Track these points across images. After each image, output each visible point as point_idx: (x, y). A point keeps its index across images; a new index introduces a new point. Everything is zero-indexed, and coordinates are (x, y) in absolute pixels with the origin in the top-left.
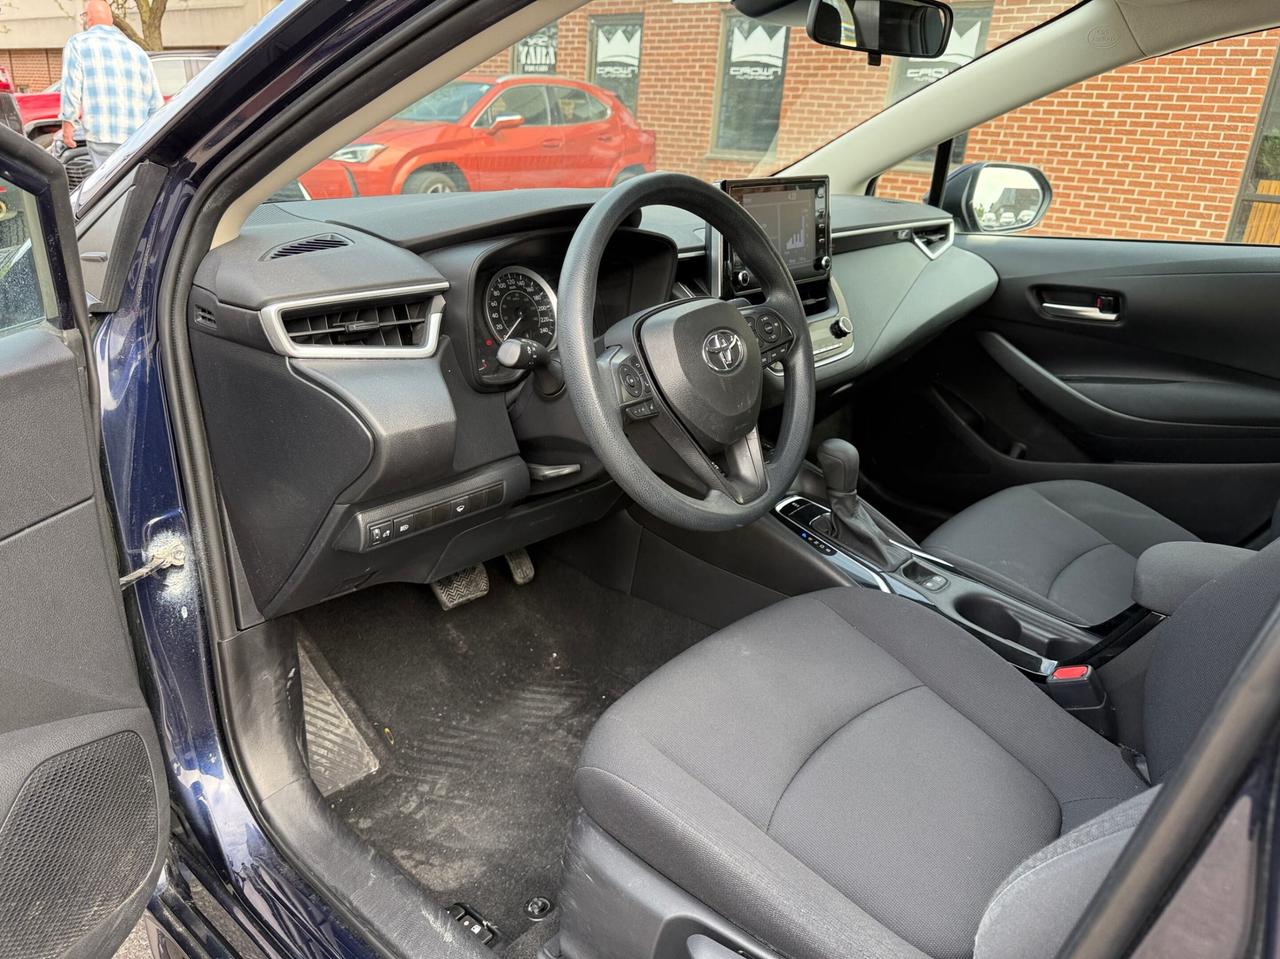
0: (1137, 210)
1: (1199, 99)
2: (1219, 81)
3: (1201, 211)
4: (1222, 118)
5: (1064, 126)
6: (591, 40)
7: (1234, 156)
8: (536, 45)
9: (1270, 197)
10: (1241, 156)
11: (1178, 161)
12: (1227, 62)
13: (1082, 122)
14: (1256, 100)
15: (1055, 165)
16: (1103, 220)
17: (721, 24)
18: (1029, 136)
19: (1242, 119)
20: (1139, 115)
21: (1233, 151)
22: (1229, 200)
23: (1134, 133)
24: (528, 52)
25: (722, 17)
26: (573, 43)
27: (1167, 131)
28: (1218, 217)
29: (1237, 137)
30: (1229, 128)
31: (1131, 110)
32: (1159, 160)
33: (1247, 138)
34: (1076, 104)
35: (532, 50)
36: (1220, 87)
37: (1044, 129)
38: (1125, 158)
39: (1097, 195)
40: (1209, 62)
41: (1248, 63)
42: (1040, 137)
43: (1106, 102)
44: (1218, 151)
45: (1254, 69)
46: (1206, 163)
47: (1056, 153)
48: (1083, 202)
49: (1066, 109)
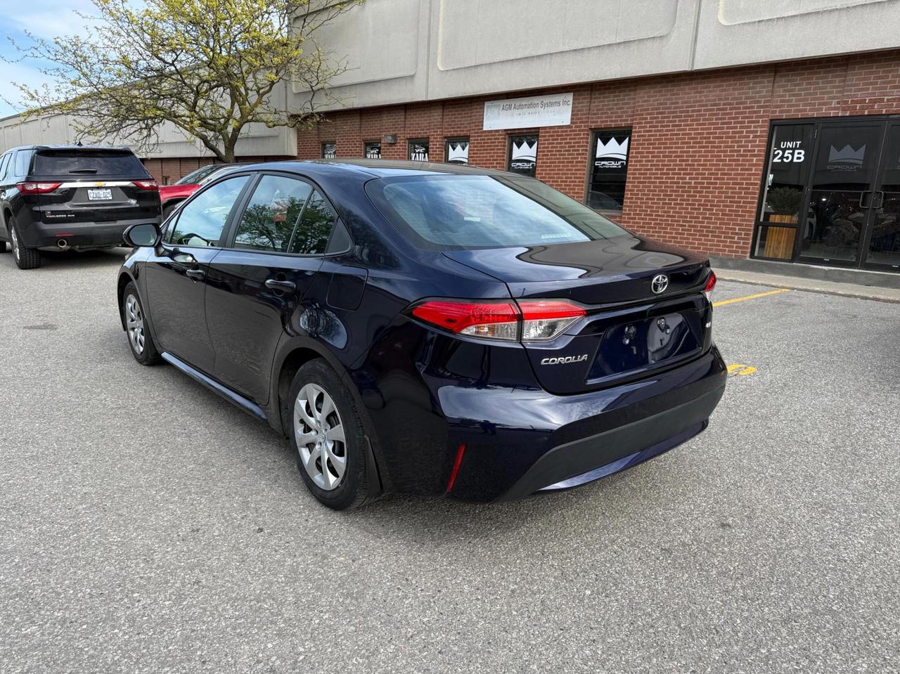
0: (707, 231)
1: (731, 174)
2: (739, 165)
3: (737, 231)
4: (742, 184)
5: (669, 189)
6: (445, 150)
7: (749, 203)
8: (419, 153)
9: (775, 223)
10: (753, 203)
11: (724, 206)
12: (742, 156)
13: (677, 187)
14: (757, 175)
15: (666, 209)
16: (691, 237)
17: (507, 141)
18: (653, 195)
19: (752, 184)
20: (703, 183)
21: (749, 200)
22: (750, 225)
23: (702, 192)
24: (416, 156)
25: (507, 137)
26: (436, 151)
27: (717, 191)
28: (745, 234)
29: (750, 193)
30: (746, 188)
31: (699, 181)
32: (715, 206)
33: (755, 193)
34: (674, 178)
35: (417, 155)
36: (740, 168)
37: (659, 191)
38: (699, 205)
39: (687, 224)
40: (733, 156)
41: (751, 156)
42: (658, 195)
43: (688, 177)
44: (742, 200)
45: (755, 159)
46: (737, 207)
47: (666, 203)
48: (681, 228)
49: (669, 181)
